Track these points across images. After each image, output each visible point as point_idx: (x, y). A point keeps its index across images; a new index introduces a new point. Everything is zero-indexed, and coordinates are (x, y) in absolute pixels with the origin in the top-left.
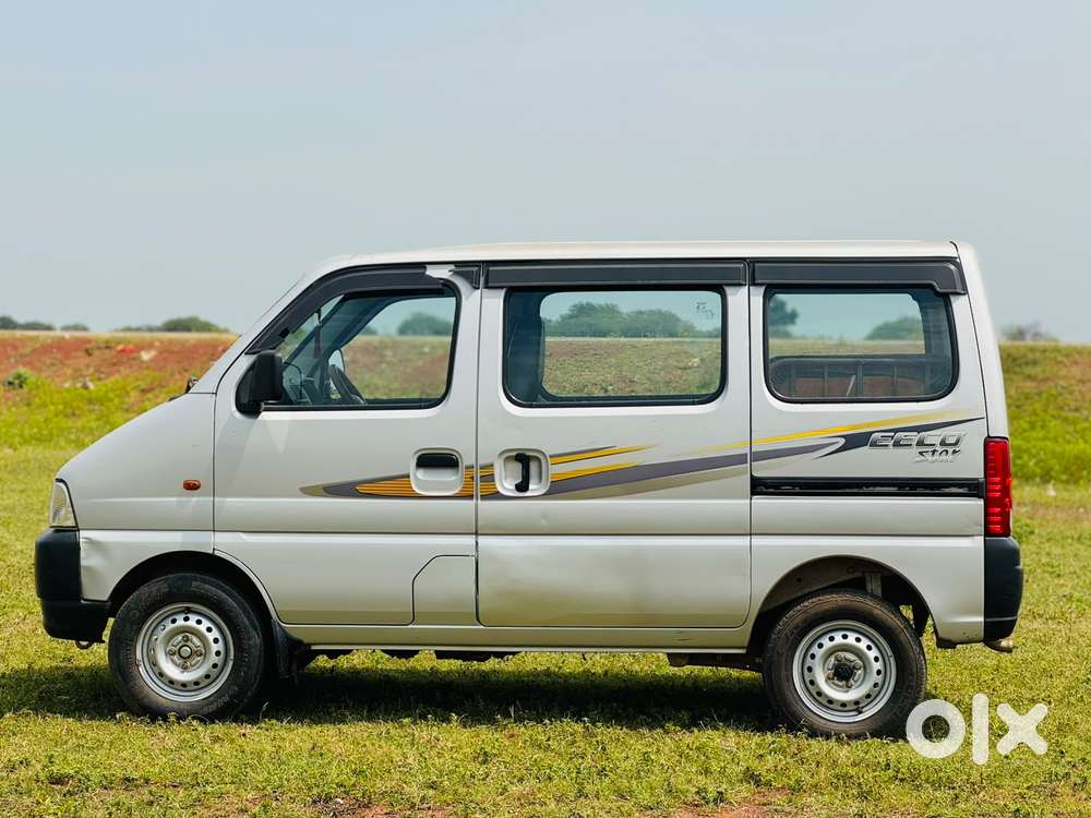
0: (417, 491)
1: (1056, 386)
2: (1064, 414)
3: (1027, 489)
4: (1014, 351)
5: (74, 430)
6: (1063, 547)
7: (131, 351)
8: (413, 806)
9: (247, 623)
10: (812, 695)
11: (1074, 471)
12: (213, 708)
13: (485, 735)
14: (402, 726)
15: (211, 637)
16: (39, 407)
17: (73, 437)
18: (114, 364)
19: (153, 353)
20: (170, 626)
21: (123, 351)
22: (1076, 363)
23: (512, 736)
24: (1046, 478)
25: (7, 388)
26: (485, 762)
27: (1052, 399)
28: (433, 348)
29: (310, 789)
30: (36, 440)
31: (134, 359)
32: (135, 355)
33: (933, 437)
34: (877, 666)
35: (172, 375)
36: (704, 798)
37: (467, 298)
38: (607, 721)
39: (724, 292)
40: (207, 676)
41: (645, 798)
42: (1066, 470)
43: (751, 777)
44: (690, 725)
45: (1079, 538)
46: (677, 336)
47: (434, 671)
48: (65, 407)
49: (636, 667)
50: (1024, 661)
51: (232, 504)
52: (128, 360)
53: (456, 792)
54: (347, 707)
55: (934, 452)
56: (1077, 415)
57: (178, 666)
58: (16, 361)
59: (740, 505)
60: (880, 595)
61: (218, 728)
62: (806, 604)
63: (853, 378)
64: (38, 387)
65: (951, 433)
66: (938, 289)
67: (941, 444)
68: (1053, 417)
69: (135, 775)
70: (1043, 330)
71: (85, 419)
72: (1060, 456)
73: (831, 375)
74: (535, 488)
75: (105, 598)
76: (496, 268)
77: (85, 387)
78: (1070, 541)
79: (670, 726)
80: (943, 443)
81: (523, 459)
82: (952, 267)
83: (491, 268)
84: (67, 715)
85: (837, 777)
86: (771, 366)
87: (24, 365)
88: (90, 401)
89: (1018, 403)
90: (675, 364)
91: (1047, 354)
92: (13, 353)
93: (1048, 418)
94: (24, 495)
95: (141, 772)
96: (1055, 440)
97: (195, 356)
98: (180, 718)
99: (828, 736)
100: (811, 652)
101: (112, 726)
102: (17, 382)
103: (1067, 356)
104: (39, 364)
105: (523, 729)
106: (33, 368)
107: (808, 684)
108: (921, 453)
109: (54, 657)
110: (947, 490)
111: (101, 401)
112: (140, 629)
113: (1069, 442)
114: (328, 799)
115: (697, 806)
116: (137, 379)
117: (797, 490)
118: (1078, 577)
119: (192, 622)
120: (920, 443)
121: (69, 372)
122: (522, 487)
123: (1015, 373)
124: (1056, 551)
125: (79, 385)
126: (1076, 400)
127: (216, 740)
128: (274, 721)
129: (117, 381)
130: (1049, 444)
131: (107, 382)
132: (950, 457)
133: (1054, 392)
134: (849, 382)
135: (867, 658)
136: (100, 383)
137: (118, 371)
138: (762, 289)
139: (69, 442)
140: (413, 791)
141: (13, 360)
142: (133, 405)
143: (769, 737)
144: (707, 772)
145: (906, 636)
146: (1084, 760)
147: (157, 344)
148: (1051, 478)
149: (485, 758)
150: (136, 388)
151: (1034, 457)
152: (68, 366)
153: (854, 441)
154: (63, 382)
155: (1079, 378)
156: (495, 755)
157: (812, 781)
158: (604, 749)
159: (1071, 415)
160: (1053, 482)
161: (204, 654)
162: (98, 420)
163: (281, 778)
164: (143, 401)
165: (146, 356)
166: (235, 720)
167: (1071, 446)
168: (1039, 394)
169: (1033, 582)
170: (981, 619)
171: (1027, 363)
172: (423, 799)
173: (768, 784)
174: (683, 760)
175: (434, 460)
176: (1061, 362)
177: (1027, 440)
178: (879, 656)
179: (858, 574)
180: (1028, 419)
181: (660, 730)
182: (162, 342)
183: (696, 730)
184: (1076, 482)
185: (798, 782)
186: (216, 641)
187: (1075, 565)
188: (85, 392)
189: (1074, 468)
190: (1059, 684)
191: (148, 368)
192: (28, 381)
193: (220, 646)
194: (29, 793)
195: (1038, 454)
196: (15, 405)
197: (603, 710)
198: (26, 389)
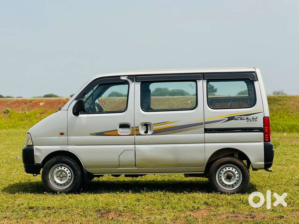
0: (120, 134)
1: (286, 107)
2: (289, 114)
3: (279, 134)
4: (275, 98)
5: (23, 124)
6: (287, 148)
7: (37, 103)
8: (121, 212)
9: (77, 168)
10: (221, 183)
11: (292, 129)
12: (69, 190)
13: (138, 195)
14: (117, 194)
15: (68, 172)
16: (13, 118)
17: (22, 126)
18: (33, 107)
19: (43, 103)
20: (57, 170)
21: (35, 103)
22: (292, 100)
23: (145, 195)
24: (284, 131)
25: (4, 113)
26: (138, 201)
27: (285, 110)
28: (119, 100)
29: (95, 209)
30: (12, 127)
31: (38, 105)
32: (38, 104)
33: (250, 117)
34: (237, 176)
35: (49, 109)
36: (194, 208)
37: (131, 85)
38: (169, 191)
39: (197, 82)
40: (67, 182)
41: (180, 209)
42: (289, 129)
43: (206, 203)
44: (190, 192)
45: (292, 146)
46: (184, 95)
47: (124, 181)
48: (20, 118)
49: (176, 179)
50: (276, 175)
51: (72, 138)
52: (37, 105)
53: (132, 208)
54: (103, 190)
55: (250, 121)
56: (292, 114)
57: (59, 180)
58: (6, 106)
59: (202, 136)
60: (238, 158)
61: (70, 195)
62: (219, 160)
63: (230, 103)
64: (12, 113)
65: (255, 116)
66: (251, 80)
67: (252, 119)
68: (286, 115)
69: (51, 206)
70: (284, 92)
71: (25, 121)
72: (287, 125)
73: (224, 102)
74: (149, 132)
75: (41, 163)
76: (138, 77)
77: (25, 113)
78: (289, 146)
79: (185, 192)
80: (253, 119)
81: (146, 125)
82: (254, 74)
83: (137, 77)
84: (31, 193)
85: (228, 203)
86: (209, 100)
87: (9, 107)
88: (27, 117)
89: (276, 111)
90: (184, 103)
91: (284, 98)
92: (5, 104)
93: (284, 115)
94: (11, 141)
95: (52, 206)
96: (286, 121)
97: (55, 104)
98: (60, 193)
99: (225, 194)
100: (221, 172)
101: (43, 195)
102: (7, 112)
103: (289, 98)
104: (12, 107)
105: (148, 194)
106: (11, 108)
107: (220, 181)
108: (247, 121)
109: (26, 180)
110: (254, 131)
111: (30, 116)
112: (49, 171)
113: (290, 121)
114: (100, 211)
115: (192, 210)
116: (39, 110)
117: (216, 131)
118: (291, 155)
119: (63, 169)
120: (247, 119)
121: (21, 108)
122: (146, 132)
123: (275, 103)
124: (286, 149)
125: (23, 112)
126: (292, 110)
127: (70, 198)
128: (84, 193)
129: (34, 111)
130: (285, 122)
131: (31, 111)
132: (255, 122)
133: (286, 108)
134: (229, 104)
135: (235, 174)
136: (29, 112)
137: (34, 108)
138: (206, 81)
139: (21, 127)
140: (121, 208)
141: (5, 106)
142: (38, 117)
143: (210, 194)
144: (195, 202)
145: (245, 168)
146: (290, 198)
147: (44, 101)
148: (285, 131)
149: (139, 200)
150: (39, 113)
151: (281, 125)
152: (20, 107)
153: (230, 119)
154: (19, 111)
155: (292, 104)
156: (141, 200)
157: (221, 204)
158: (168, 198)
159: (290, 114)
160: (286, 132)
161: (66, 177)
162: (29, 121)
163: (87, 206)
164: (41, 116)
165: (41, 104)
166: (74, 193)
167: (291, 122)
168: (282, 109)
169: (279, 156)
170: (263, 163)
171: (278, 101)
172: (124, 210)
173: (210, 205)
174: (189, 200)
175: (124, 126)
176: (288, 100)
177: (279, 121)
178: (238, 173)
179: (232, 153)
180: (279, 115)
181: (182, 193)
182: (45, 100)
183: (192, 193)
184: (292, 132)
185: (218, 204)
186: (69, 173)
187: (290, 152)
188: (25, 114)
189: (292, 128)
190: (285, 180)
191: (42, 107)
192: (10, 111)
193: (70, 175)
194: (24, 211)
195: (282, 125)
196: (6, 118)
197: (168, 189)
198: (9, 114)
